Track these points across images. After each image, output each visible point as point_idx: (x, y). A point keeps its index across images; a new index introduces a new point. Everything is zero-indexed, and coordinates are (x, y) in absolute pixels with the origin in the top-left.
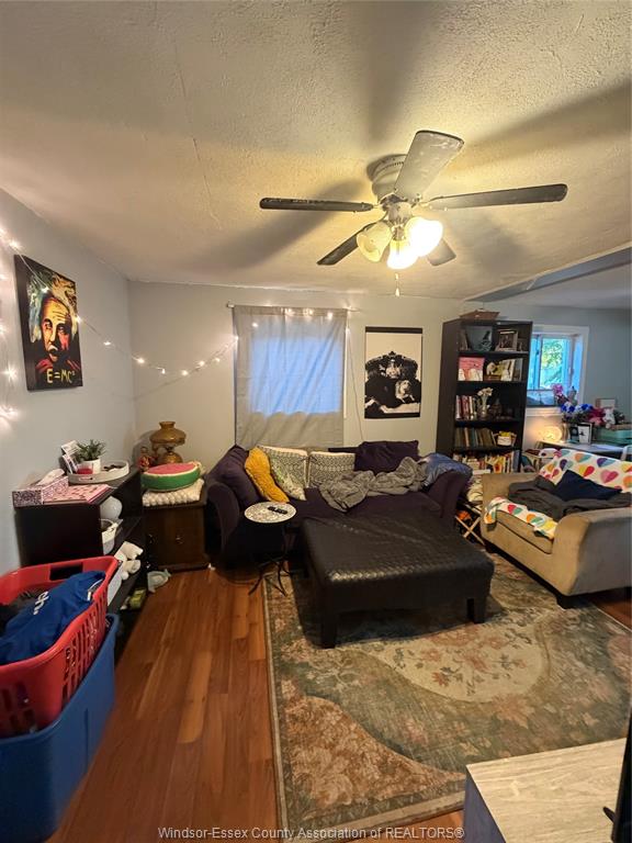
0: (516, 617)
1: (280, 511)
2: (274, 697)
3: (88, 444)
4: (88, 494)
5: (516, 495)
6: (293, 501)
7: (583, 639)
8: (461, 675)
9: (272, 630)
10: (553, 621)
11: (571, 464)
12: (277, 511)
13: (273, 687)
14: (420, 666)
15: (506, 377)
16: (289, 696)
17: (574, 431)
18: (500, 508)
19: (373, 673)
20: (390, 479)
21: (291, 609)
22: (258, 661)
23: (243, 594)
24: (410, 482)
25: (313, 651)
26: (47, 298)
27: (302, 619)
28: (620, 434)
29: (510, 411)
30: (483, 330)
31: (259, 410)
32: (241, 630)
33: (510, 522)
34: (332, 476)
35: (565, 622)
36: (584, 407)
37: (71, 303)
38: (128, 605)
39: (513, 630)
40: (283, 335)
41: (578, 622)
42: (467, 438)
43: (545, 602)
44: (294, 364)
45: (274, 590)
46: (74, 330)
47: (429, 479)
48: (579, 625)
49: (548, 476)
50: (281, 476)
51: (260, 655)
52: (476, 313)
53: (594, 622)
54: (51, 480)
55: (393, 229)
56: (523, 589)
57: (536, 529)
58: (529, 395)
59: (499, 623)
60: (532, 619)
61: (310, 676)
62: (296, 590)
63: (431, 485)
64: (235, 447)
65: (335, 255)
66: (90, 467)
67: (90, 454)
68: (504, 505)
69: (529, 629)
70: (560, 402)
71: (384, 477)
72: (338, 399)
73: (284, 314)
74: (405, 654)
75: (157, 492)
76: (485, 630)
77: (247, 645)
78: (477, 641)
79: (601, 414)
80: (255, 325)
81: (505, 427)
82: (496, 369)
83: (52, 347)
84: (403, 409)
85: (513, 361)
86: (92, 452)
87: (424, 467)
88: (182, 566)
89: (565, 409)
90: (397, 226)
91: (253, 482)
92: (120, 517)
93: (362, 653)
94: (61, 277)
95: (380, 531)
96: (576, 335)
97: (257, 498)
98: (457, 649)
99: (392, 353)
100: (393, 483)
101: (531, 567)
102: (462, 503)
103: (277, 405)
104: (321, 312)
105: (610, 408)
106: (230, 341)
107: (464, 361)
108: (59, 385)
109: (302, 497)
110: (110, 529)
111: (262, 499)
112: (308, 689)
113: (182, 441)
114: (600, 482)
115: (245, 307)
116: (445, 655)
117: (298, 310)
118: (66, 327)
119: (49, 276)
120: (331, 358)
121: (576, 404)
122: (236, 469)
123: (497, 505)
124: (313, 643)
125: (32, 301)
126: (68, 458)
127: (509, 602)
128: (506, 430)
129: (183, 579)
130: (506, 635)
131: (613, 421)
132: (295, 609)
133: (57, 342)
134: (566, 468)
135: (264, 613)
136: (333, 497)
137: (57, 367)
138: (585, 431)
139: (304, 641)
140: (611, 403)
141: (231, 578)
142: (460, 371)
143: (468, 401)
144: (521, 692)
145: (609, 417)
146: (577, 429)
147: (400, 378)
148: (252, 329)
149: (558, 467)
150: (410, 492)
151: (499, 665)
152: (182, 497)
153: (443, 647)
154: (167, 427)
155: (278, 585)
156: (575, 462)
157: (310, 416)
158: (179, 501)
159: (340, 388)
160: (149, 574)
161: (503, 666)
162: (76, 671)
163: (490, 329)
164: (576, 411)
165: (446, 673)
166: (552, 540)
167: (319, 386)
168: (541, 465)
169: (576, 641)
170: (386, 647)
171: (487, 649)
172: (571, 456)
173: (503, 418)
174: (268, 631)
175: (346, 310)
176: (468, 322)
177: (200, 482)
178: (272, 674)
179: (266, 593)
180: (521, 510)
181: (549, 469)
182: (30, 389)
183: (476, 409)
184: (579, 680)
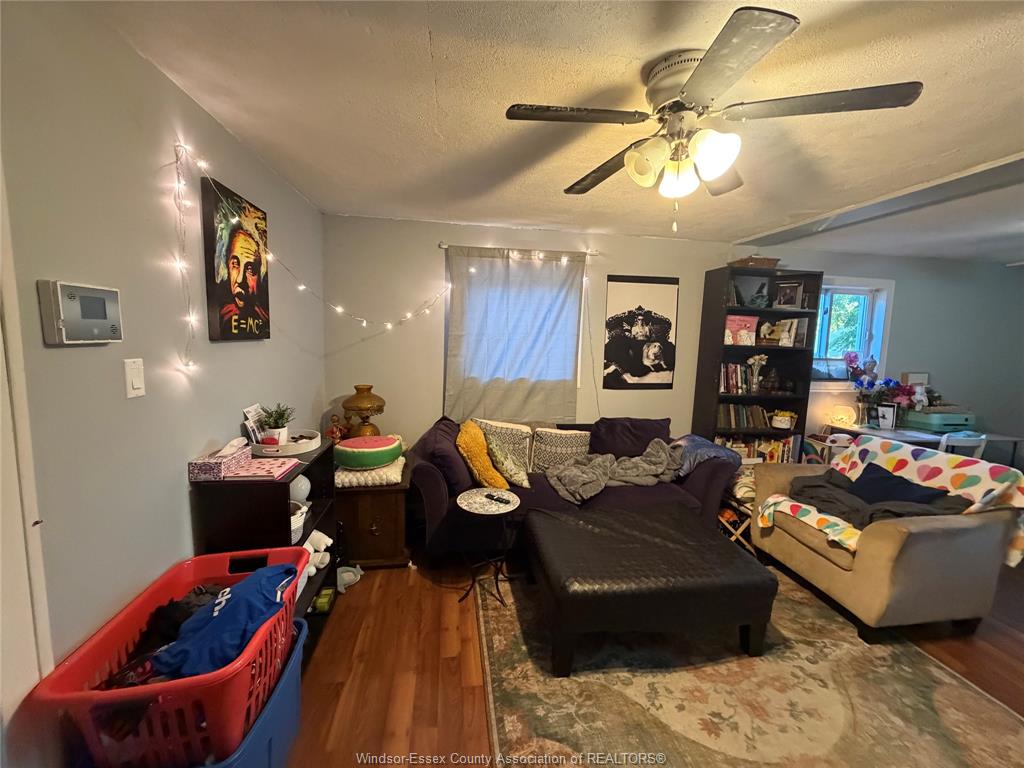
0: (806, 652)
1: (500, 500)
2: (495, 737)
3: (273, 408)
4: (276, 469)
5: (801, 492)
6: (514, 487)
7: (899, 687)
8: (736, 723)
9: (490, 648)
10: (854, 659)
11: (876, 455)
12: (496, 500)
13: (494, 722)
14: (681, 708)
15: (786, 341)
16: (514, 736)
17: (874, 413)
18: (779, 509)
19: (621, 713)
20: (636, 466)
21: (511, 623)
22: (474, 688)
23: (452, 600)
24: (660, 471)
25: (542, 679)
26: (236, 231)
27: (527, 636)
28: (935, 419)
29: (790, 384)
30: (757, 282)
31: (473, 375)
32: (452, 648)
33: (793, 527)
34: (562, 459)
35: (871, 661)
36: (887, 383)
37: (261, 238)
38: (314, 608)
39: (801, 669)
40: (507, 282)
41: (889, 663)
42: (732, 418)
43: (841, 633)
44: (519, 320)
45: (490, 600)
46: (263, 270)
47: (686, 467)
48: (889, 667)
49: (844, 469)
50: (500, 456)
51: (475, 680)
52: (751, 259)
53: (912, 664)
54: (234, 450)
55: (673, 145)
56: (811, 614)
57: (831, 537)
58: (814, 366)
59: (783, 658)
60: (826, 656)
61: (541, 712)
62: (517, 600)
63: (687, 476)
64: (444, 418)
65: (589, 181)
66: (276, 437)
67: (276, 421)
68: (786, 505)
69: (822, 668)
70: (854, 375)
71: (628, 463)
72: (571, 364)
73: (508, 257)
74: (661, 691)
75: (350, 471)
76: (764, 666)
77: (459, 664)
78: (754, 680)
79: (910, 392)
80: (473, 270)
81: (783, 405)
82: (773, 332)
83: (239, 290)
84: (651, 378)
85: (796, 321)
86: (277, 419)
87: (678, 453)
88: (379, 562)
89: (861, 384)
90: (677, 142)
91: (466, 463)
92: (308, 499)
93: (605, 686)
94: (252, 205)
95: (626, 530)
96: (877, 290)
97: (470, 483)
98: (728, 688)
99: (640, 308)
100: (638, 470)
101: (822, 586)
102: (727, 500)
103: (495, 371)
104: (553, 256)
105: (921, 384)
106: (441, 290)
107: (733, 321)
108: (245, 336)
109: (526, 484)
110: (299, 512)
111: (477, 484)
112: (538, 728)
113: (380, 410)
114: (917, 480)
115: (461, 248)
116: (713, 695)
117: (526, 252)
118: (254, 266)
119: (239, 204)
120: (564, 314)
121: (876, 377)
122: (445, 445)
123: (775, 504)
124: (542, 668)
125: (219, 233)
126: (250, 424)
127: (794, 631)
128: (783, 409)
129: (379, 578)
130: (794, 675)
131: (926, 401)
132: (517, 624)
133: (244, 284)
134: (868, 460)
135: (479, 628)
136: (564, 485)
137: (245, 314)
138: (888, 414)
139: (529, 666)
140: (924, 378)
141: (437, 581)
142: (727, 332)
143: (735, 371)
144: (818, 753)
145: (920, 395)
146: (877, 410)
147: (649, 340)
148: (469, 276)
149: (856, 458)
150: (659, 482)
151: (786, 714)
152: (380, 477)
153: (709, 685)
154: (363, 391)
155: (495, 592)
156: (880, 452)
157: (536, 383)
158: (377, 482)
159: (574, 350)
160: (339, 570)
161: (792, 715)
162: (261, 689)
163: (765, 280)
164: (877, 388)
165: (716, 720)
166: (854, 554)
167: (549, 346)
168: (831, 456)
169: (888, 689)
170: (634, 680)
171: (768, 692)
172: (874, 443)
173: (780, 393)
174: (485, 650)
175: (585, 254)
176: (738, 271)
177: (402, 460)
178: (492, 706)
179: (480, 601)
180: (810, 512)
181: (843, 460)
182: (213, 339)
183: (746, 381)
184: (898, 742)
